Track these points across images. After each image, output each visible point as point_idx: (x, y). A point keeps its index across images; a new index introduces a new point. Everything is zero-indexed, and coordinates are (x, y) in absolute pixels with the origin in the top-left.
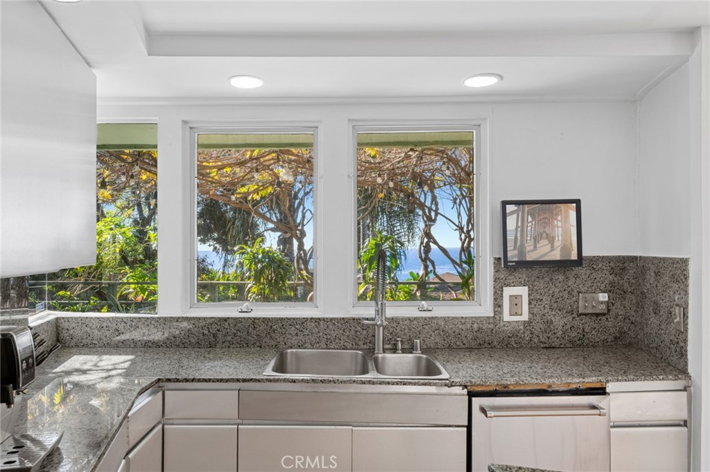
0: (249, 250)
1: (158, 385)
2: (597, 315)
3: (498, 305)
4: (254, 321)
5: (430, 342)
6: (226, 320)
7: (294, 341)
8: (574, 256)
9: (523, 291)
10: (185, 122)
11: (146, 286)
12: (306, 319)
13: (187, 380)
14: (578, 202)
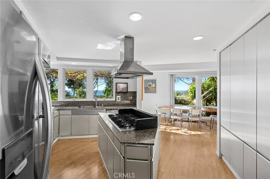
0: (78, 90)
1: (58, 110)
2: (131, 100)
3: (116, 99)
4: (75, 102)
5: (105, 105)
6: (70, 101)
7: (82, 105)
8: (127, 91)
9: (120, 97)
10: (63, 68)
11: (53, 98)
12: (84, 101)
13: (63, 109)
14: (127, 83)
